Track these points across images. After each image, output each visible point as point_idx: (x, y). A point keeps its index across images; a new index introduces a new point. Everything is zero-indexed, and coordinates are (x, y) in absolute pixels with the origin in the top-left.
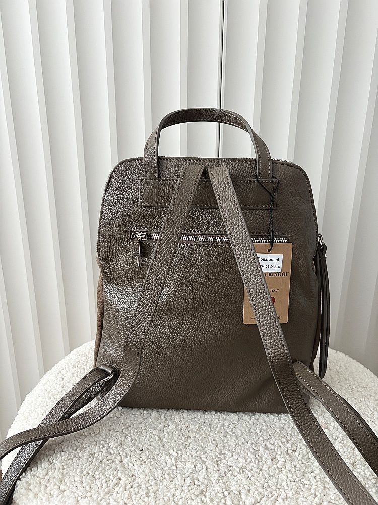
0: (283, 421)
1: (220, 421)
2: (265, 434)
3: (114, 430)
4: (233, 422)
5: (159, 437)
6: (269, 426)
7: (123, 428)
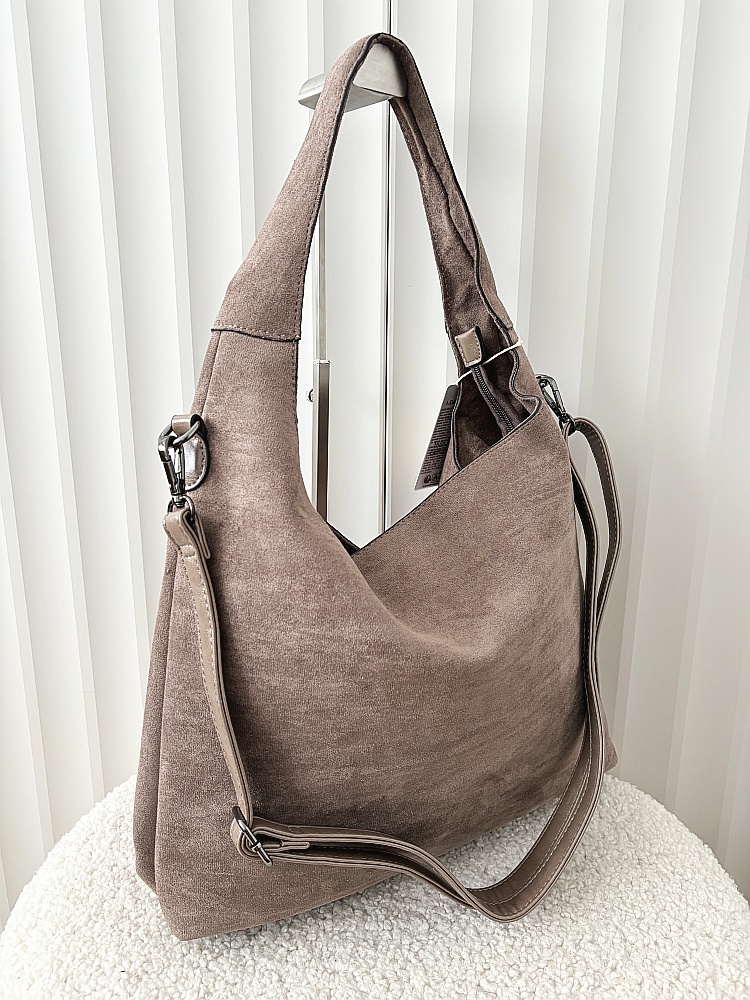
0: (512, 934)
3: (191, 964)
4: (418, 938)
6: (485, 944)
7: (209, 958)
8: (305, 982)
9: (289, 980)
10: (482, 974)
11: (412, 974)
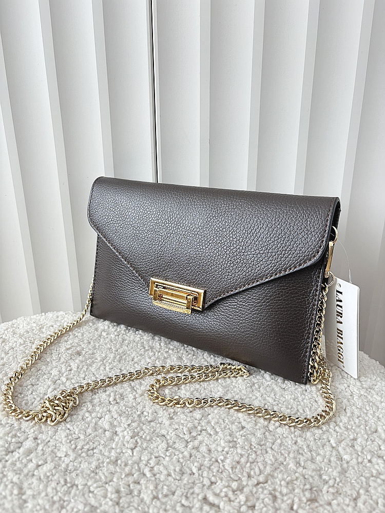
1: (134, 454)
2: (205, 474)
4: (157, 455)
5: (21, 488)
8: (43, 494)
9: (29, 492)
10: (209, 488)
11: (143, 487)
